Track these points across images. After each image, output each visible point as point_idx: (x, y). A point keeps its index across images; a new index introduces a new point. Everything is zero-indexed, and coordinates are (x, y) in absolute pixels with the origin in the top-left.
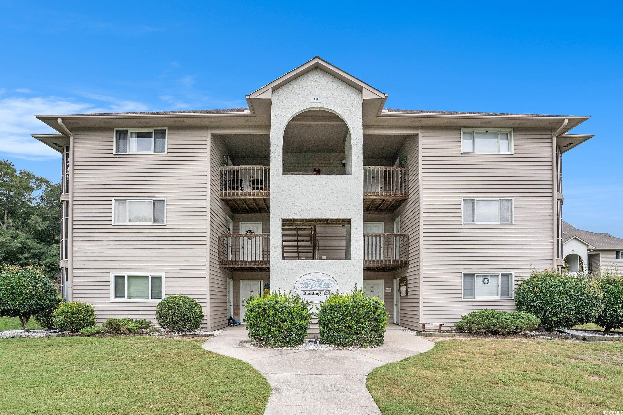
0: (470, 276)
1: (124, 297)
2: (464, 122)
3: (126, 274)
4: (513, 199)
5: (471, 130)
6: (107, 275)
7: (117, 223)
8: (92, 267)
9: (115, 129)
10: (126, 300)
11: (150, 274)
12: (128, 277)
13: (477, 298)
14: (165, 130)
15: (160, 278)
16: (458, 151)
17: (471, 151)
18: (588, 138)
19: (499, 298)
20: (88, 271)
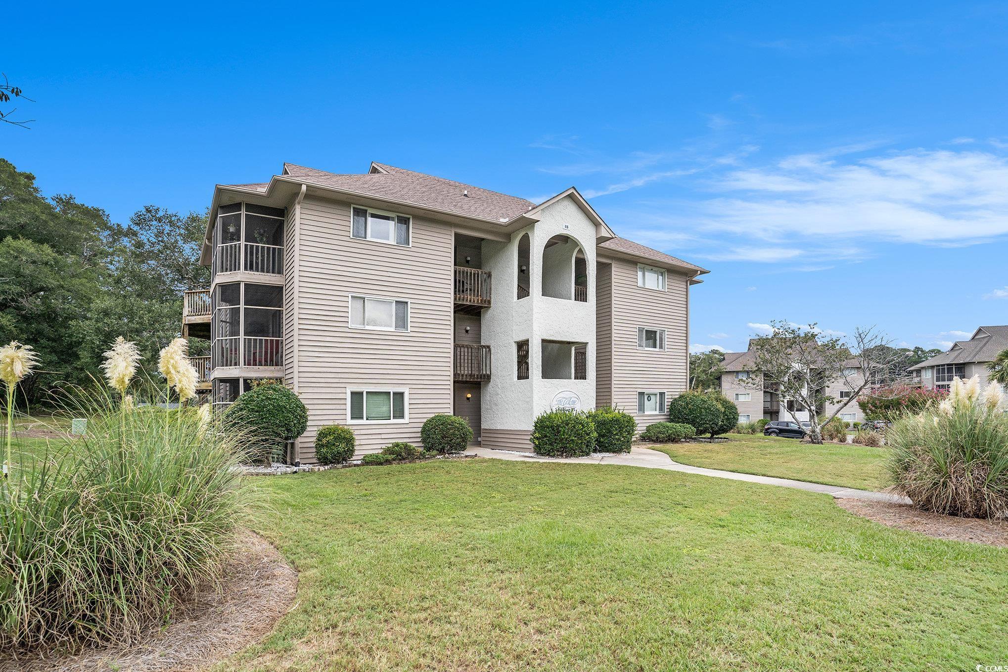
0: (641, 394)
1: (362, 418)
2: (641, 260)
3: (365, 389)
4: (666, 329)
5: (643, 265)
6: (343, 390)
7: (354, 326)
8: (323, 380)
9: (352, 206)
10: (364, 421)
11: (392, 389)
12: (367, 393)
13: (646, 413)
14: (409, 219)
15: (402, 394)
16: (636, 284)
17: (643, 286)
18: (700, 282)
19: (657, 412)
20: (318, 385)
